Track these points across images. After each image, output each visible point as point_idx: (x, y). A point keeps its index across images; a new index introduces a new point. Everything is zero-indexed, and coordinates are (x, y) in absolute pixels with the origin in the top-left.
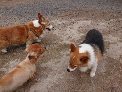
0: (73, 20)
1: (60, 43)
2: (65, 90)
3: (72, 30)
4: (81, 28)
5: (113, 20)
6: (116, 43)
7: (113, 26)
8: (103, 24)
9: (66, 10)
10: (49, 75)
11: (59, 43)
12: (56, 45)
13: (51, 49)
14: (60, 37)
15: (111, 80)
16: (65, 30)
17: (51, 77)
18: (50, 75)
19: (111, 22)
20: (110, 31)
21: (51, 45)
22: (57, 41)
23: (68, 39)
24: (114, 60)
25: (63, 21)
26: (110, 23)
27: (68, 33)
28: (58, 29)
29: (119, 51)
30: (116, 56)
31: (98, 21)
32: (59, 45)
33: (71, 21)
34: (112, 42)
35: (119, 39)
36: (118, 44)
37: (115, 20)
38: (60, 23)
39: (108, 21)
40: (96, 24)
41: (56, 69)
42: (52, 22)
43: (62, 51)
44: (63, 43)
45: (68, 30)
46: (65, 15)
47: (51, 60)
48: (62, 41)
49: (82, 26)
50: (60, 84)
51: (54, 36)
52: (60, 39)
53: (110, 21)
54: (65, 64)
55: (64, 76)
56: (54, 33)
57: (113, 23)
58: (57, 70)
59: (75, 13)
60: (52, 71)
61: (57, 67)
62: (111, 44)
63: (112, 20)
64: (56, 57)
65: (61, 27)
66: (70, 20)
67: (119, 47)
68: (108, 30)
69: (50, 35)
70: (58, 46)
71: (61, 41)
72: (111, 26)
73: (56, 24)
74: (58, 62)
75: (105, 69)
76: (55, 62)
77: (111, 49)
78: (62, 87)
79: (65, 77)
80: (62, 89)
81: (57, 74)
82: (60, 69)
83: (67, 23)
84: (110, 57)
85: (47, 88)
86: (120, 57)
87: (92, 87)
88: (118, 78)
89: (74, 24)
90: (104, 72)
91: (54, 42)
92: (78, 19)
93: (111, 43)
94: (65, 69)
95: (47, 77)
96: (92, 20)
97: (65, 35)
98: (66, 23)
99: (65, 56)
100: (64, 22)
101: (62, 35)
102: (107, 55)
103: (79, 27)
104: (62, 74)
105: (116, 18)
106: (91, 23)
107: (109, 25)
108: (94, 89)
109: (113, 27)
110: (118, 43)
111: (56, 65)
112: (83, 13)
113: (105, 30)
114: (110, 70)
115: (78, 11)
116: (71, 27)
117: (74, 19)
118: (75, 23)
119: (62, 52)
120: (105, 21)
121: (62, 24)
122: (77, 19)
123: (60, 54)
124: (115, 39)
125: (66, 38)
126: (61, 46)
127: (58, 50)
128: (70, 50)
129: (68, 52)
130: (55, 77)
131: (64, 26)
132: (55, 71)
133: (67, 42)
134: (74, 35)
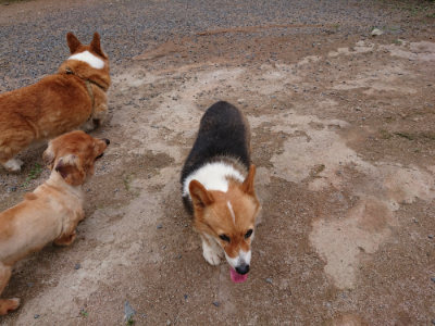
0: (184, 68)
1: (133, 154)
3: (176, 106)
4: (207, 97)
5: (310, 61)
6: (303, 133)
7: (307, 81)
8: (277, 75)
9: (160, 38)
10: (85, 262)
11: (130, 152)
14: (134, 133)
16: (154, 107)
17: (90, 265)
18: (90, 261)
19: (301, 68)
20: (296, 97)
23: (161, 137)
24: (289, 184)
25: (148, 74)
26: (299, 71)
27: (164, 115)
28: (130, 103)
29: (308, 158)
30: (298, 171)
31: (262, 67)
32: (128, 160)
33: (175, 75)
34: (292, 131)
35: (317, 120)
36: (309, 134)
37: (315, 58)
38: (138, 83)
39: (293, 66)
40: (257, 78)
41: (111, 238)
43: (136, 177)
44: (142, 151)
45: (164, 105)
46: (155, 53)
47: (96, 212)
48: (139, 144)
49: (210, 87)
51: (113, 130)
52: (135, 137)
53: (301, 63)
55: (135, 256)
56: (114, 122)
57: (310, 68)
58: (112, 242)
59: (190, 44)
60: (98, 249)
61: (114, 234)
62: (290, 139)
63: (305, 61)
64: (113, 202)
65: (140, 97)
66: (174, 72)
67: (310, 144)
71: (137, 146)
72: (300, 80)
73: (122, 89)
74: (119, 217)
76: (108, 219)
79: (137, 259)
81: (113, 254)
82: (124, 238)
83: (161, 82)
84: (279, 180)
85: (77, 301)
86: (311, 173)
89: (186, 84)
92: (200, 65)
93: (289, 135)
94: (140, 234)
96: (244, 65)
97: (151, 123)
98: (158, 81)
99: (144, 194)
100: (151, 78)
101: (142, 126)
102: (271, 174)
103: (199, 91)
104: (131, 251)
105: (318, 52)
106: (240, 78)
107: (294, 78)
109: (307, 84)
111: (113, 228)
112: (215, 44)
113: (280, 96)
114: (275, 218)
115: (201, 39)
116: (174, 93)
117: (188, 66)
118: (189, 79)
119: (135, 183)
120: (283, 65)
121: (145, 86)
122: (194, 66)
123: (127, 188)
124: (303, 120)
125: (153, 133)
126: (133, 163)
127: (125, 175)
128: (163, 170)
129: (156, 180)
130: (104, 265)
131: (150, 93)
132: (108, 247)
133: (157, 147)
134: (181, 120)
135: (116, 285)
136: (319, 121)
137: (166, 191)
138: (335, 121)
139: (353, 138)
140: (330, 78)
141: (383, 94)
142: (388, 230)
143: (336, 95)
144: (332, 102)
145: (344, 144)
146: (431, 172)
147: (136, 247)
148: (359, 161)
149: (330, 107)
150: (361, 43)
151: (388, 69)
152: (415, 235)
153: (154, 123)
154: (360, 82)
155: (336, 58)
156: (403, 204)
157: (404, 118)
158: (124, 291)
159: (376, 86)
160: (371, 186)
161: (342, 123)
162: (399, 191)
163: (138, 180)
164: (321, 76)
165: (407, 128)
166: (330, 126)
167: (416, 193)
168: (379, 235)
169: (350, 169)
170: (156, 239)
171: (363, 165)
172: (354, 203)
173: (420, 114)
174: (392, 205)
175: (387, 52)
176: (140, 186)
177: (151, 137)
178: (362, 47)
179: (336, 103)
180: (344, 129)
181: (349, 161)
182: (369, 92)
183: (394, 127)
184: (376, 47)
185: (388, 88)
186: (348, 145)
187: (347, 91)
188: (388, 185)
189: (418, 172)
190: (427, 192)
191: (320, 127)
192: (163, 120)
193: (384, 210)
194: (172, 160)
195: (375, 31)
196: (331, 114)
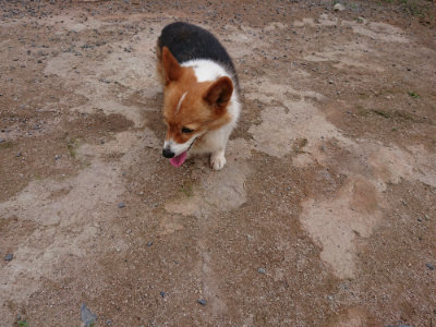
0: (135, 17)
1: (77, 111)
2: (93, 296)
3: (129, 59)
5: (276, 27)
6: (281, 104)
7: (275, 48)
8: (243, 38)
10: (21, 250)
11: (73, 110)
12: (57, 120)
13: (34, 139)
14: (76, 86)
15: (263, 229)
16: (101, 58)
18: (26, 249)
19: (268, 33)
20: (266, 63)
21: (31, 123)
22: (62, 102)
23: (113, 93)
24: (273, 160)
25: (91, 18)
26: (266, 37)
27: (114, 68)
28: (69, 51)
29: (289, 130)
30: (280, 145)
31: (226, 27)
32: (71, 119)
33: (125, 23)
34: (268, 100)
35: (292, 91)
36: (287, 105)
37: (280, 25)
38: (79, 27)
39: (259, 30)
40: (222, 37)
41: (55, 219)
42: (41, 22)
43: (85, 141)
44: (89, 110)
45: (114, 56)
47: (31, 184)
48: (84, 101)
50: (71, 280)
51: (49, 81)
52: (77, 92)
53: (268, 28)
54: (96, 196)
55: (92, 243)
56: (49, 70)
57: (276, 35)
58: (56, 225)
60: (37, 234)
61: (59, 213)
62: (267, 109)
63: (272, 27)
64: (54, 172)
65: (82, 44)
66: (124, 19)
67: (289, 116)
68: (259, 59)
69: (29, 78)
70: (67, 123)
71: (83, 103)
72: (268, 45)
73: (58, 33)
74: (64, 192)
75: (244, 195)
76: (49, 193)
77: (265, 125)
78: (80, 286)
79: (93, 247)
80: (79, 298)
81: (59, 240)
82: (73, 219)
83: (109, 29)
84: (261, 153)
85: (11, 305)
86: (294, 148)
87: (200, 263)
88: (284, 218)
89: (140, 35)
90: (241, 203)
91: (45, 108)
92: (155, 15)
93: (266, 105)
95: (9, 258)
96: (206, 23)
97: (98, 75)
98: (102, 28)
99: (96, 164)
100: (95, 23)
101: (88, 79)
102: (252, 147)
104: (83, 236)
105: (284, 18)
107: (261, 44)
108: (206, 269)
109: (274, 51)
110: (287, 103)
111: (56, 206)
113: (249, 61)
114: (260, 196)
116: (125, 44)
117: (139, 15)
118: (143, 29)
119: (83, 149)
120: (249, 28)
121: (87, 31)
122: (147, 16)
123: (73, 155)
124: (278, 90)
125: (103, 88)
126: (79, 123)
127: (68, 138)
128: (119, 135)
129: (110, 147)
130: (48, 254)
131: (95, 40)
132: (52, 231)
133: (110, 107)
134: (138, 76)
135: (66, 281)
136: (295, 92)
137: (126, 161)
138: (311, 93)
139: (332, 112)
140: (298, 48)
141: (353, 70)
142: (380, 212)
143: (307, 66)
144: (305, 73)
145: (323, 118)
146: (410, 152)
147: (91, 231)
148: (341, 138)
149: (303, 78)
150: (325, 16)
151: (353, 45)
152: (405, 218)
153: (102, 75)
154: (329, 55)
155: (301, 27)
156: (390, 184)
157: (377, 96)
158: (79, 288)
159: (345, 61)
160: (356, 164)
161: (319, 96)
162: (385, 171)
163: (87, 145)
164: (289, 45)
165: (380, 106)
166: (307, 98)
167: (400, 173)
168: (371, 217)
169: (332, 144)
170: (117, 221)
171: (345, 142)
172: (342, 181)
173: (391, 92)
174: (380, 185)
175: (349, 28)
176: (90, 153)
177: (99, 94)
178: (326, 20)
179: (309, 74)
180: (320, 103)
181: (330, 136)
182: (339, 66)
183: (369, 104)
184: (340, 22)
185: (357, 64)
186: (328, 119)
187: (317, 63)
188: (373, 163)
189: (399, 152)
190: (411, 172)
191: (296, 98)
192: (114, 74)
193: (372, 190)
194: (131, 123)
195: (338, 6)
196: (306, 86)
